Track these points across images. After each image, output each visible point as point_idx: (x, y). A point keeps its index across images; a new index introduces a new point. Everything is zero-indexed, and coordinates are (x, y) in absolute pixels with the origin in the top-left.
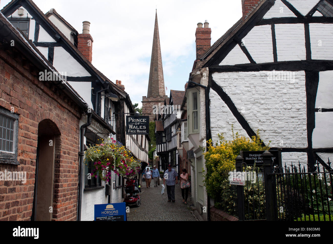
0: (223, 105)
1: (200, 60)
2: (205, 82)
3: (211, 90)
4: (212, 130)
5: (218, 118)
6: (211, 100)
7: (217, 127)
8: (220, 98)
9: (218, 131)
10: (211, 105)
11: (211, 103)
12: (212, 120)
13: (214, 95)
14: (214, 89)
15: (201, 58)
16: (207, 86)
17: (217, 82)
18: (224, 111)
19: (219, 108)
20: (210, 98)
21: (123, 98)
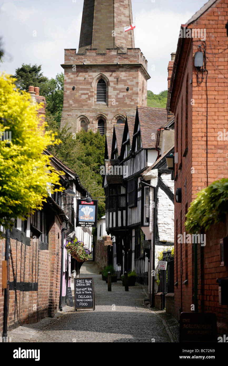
0: (169, 204)
1: (164, 128)
2: (154, 183)
3: (160, 190)
4: (159, 226)
5: (165, 216)
6: (159, 199)
7: (163, 223)
8: (167, 196)
9: (164, 227)
10: (159, 204)
11: (159, 201)
12: (159, 217)
13: (161, 195)
14: (162, 189)
15: (166, 127)
16: (155, 186)
17: (166, 182)
18: (170, 209)
19: (166, 207)
20: (158, 197)
21: (72, 179)
